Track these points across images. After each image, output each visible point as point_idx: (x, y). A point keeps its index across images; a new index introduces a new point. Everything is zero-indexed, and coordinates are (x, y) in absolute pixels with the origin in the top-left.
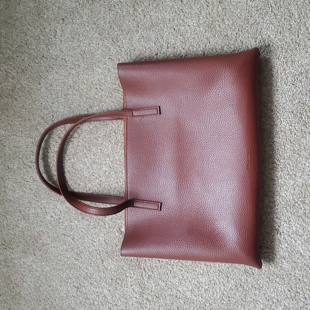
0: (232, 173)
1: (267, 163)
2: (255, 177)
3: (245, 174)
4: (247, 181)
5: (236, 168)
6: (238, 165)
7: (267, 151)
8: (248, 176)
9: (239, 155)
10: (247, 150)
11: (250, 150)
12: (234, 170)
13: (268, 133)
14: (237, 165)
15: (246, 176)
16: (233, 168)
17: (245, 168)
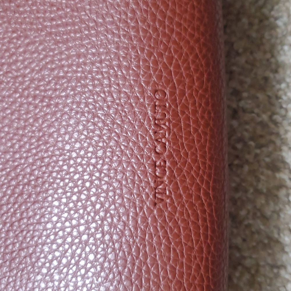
0: (73, 227)
1: (246, 168)
2: (201, 250)
3: (144, 233)
4: (157, 276)
5: (98, 195)
6: (109, 184)
7: (244, 111)
8: (160, 244)
9: (113, 123)
10: (155, 91)
11: (172, 93)
12: (85, 208)
13: (251, 24)
14: (100, 179)
15: (151, 245)
16: (79, 200)
17: (142, 201)
